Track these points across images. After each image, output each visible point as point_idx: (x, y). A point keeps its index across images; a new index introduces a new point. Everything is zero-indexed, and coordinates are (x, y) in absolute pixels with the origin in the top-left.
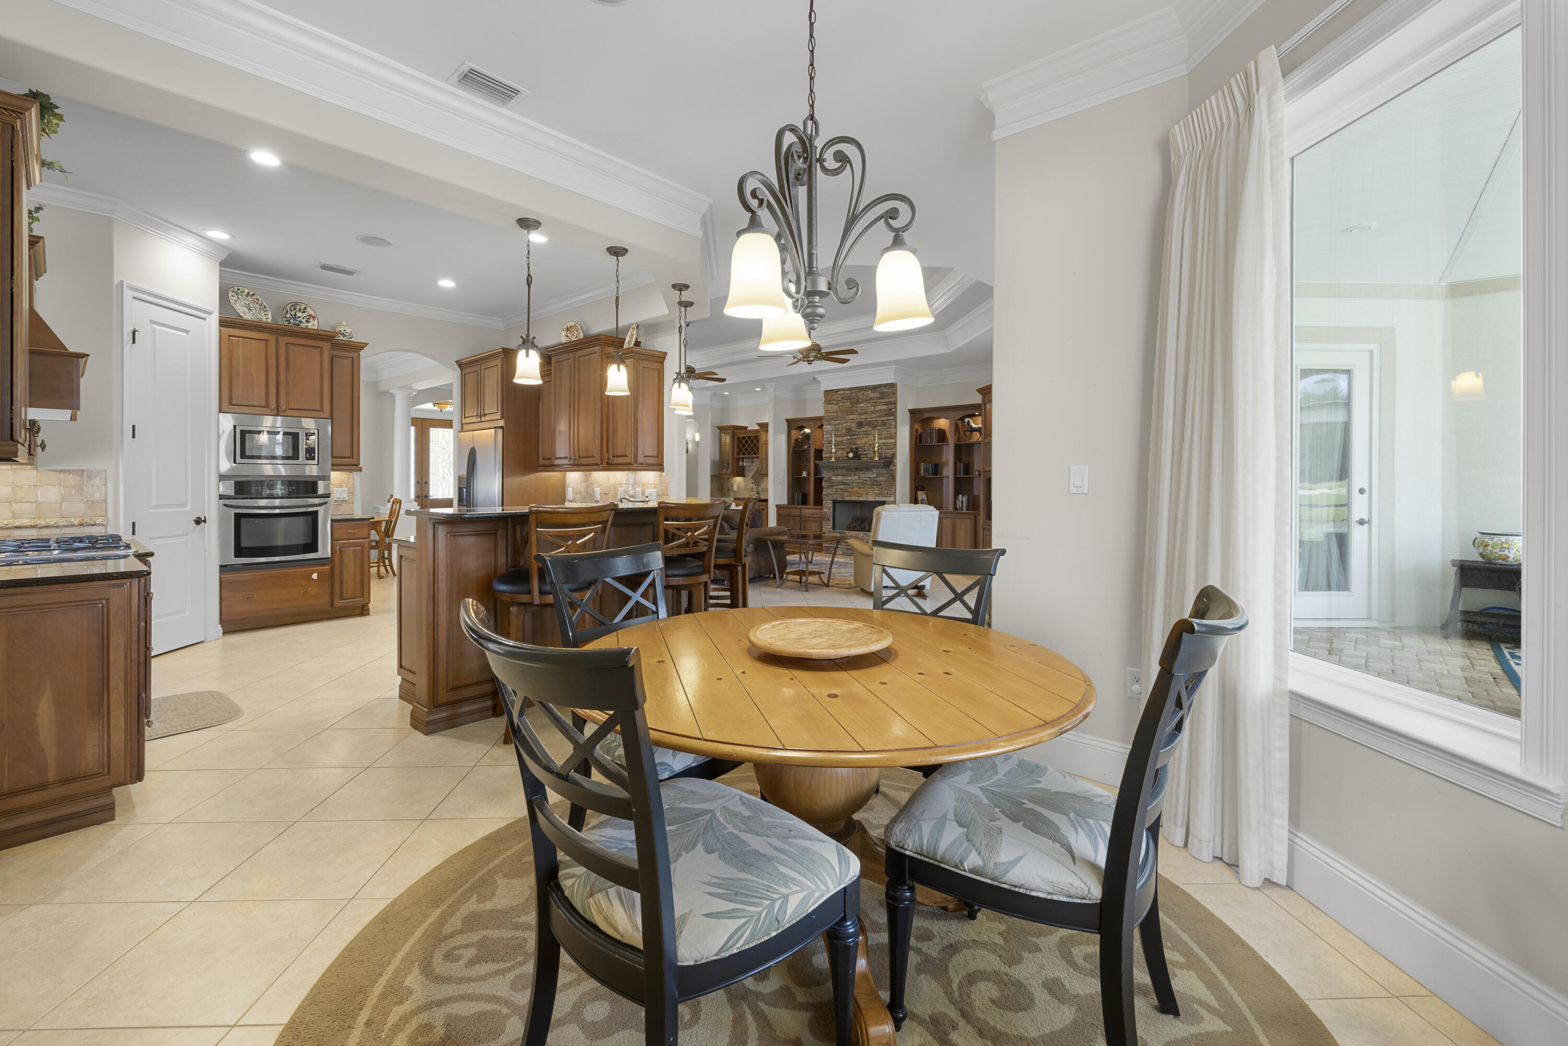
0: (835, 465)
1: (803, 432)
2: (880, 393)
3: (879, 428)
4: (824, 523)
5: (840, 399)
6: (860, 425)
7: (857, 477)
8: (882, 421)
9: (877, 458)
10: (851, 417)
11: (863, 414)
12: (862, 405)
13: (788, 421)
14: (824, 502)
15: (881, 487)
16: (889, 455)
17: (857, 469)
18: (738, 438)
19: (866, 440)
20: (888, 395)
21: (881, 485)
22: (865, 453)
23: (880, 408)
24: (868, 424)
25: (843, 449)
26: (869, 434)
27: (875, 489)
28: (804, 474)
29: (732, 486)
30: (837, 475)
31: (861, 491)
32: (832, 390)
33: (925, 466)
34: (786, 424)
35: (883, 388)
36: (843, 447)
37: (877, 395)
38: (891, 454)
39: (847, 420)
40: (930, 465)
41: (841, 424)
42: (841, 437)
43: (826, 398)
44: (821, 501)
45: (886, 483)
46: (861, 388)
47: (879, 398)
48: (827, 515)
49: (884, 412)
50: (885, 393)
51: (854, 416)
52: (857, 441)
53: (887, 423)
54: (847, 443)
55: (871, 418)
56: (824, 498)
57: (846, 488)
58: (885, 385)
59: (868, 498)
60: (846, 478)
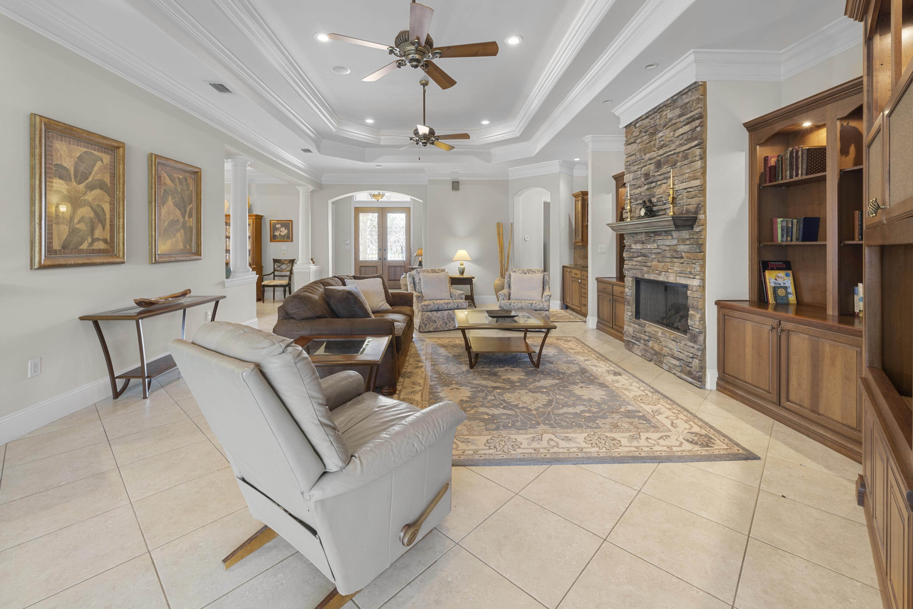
2: (681, 107)
3: (680, 164)
4: (626, 308)
5: (638, 133)
6: (659, 165)
7: (655, 246)
8: (683, 152)
10: (648, 156)
11: (662, 147)
12: (660, 135)
13: (615, 178)
14: (625, 279)
15: (682, 261)
16: (692, 208)
17: (656, 233)
19: (665, 187)
20: (691, 106)
21: (682, 257)
22: (664, 208)
23: (681, 131)
24: (667, 161)
26: (668, 178)
27: (676, 265)
30: (637, 243)
31: (661, 265)
32: (632, 124)
33: (785, 224)
34: (615, 182)
35: (684, 96)
37: (677, 111)
38: (695, 205)
39: (647, 161)
40: (795, 221)
41: (640, 169)
42: (640, 187)
43: (626, 137)
44: (625, 276)
45: (688, 255)
46: (658, 110)
47: (680, 116)
48: (628, 297)
49: (685, 137)
50: (687, 103)
51: (654, 154)
52: (656, 190)
53: (689, 153)
54: (645, 196)
55: (671, 151)
56: (626, 272)
57: (645, 261)
58: (686, 90)
59: (667, 279)
60: (645, 247)
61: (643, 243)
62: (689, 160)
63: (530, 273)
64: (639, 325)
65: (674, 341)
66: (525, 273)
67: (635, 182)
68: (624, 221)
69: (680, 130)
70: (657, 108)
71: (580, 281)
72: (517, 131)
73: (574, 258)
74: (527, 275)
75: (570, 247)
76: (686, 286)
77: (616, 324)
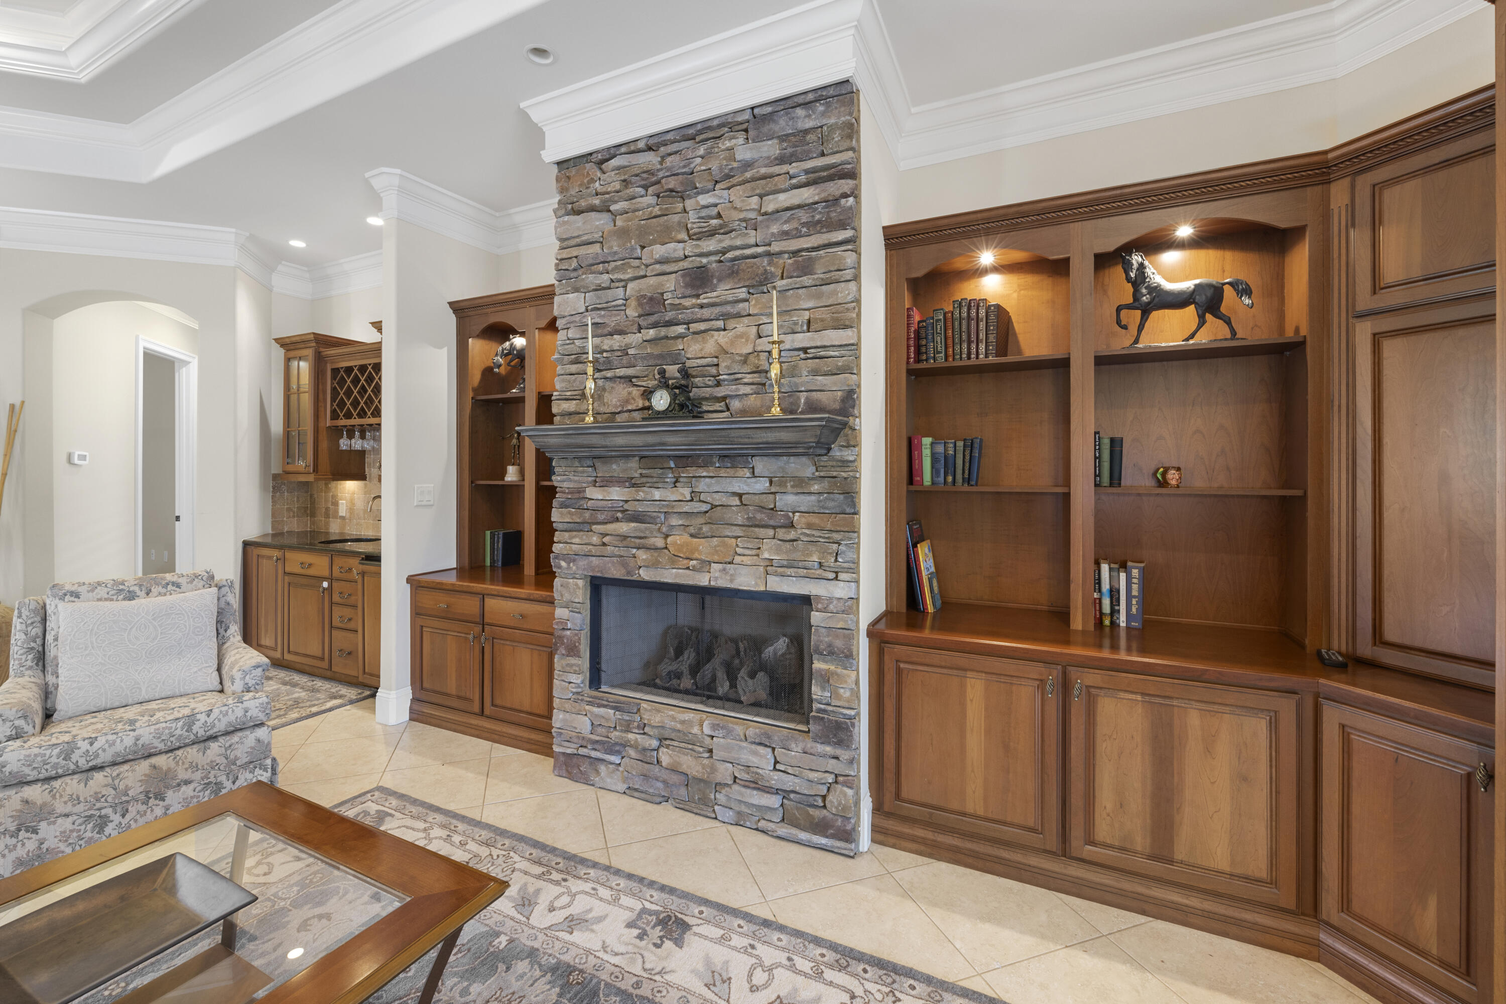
0: (594, 440)
1: (507, 344)
2: (783, 138)
3: (780, 284)
4: (559, 662)
5: (617, 186)
6: (700, 279)
7: (685, 492)
8: (795, 253)
9: (776, 411)
10: (659, 251)
11: (712, 233)
12: (704, 199)
13: (459, 308)
14: (557, 582)
15: (792, 535)
16: (830, 399)
17: (685, 460)
18: (335, 371)
19: (722, 338)
20: (823, 141)
21: (791, 525)
22: (720, 392)
23: (784, 199)
24: (733, 272)
25: (629, 379)
26: (739, 316)
27: (767, 544)
28: (511, 474)
29: (336, 504)
30: (606, 483)
31: (703, 547)
32: (586, 157)
33: (940, 449)
34: (453, 319)
35: (800, 112)
36: (630, 372)
37: (771, 148)
38: (839, 393)
39: (647, 266)
40: (960, 444)
41: (622, 284)
42: (621, 332)
43: (562, 190)
44: (553, 575)
45: (814, 519)
46: (700, 132)
47: (782, 160)
48: (568, 633)
49: (804, 216)
50: (806, 132)
51: (673, 249)
52: (689, 346)
53: (821, 257)
54: (643, 358)
55: (749, 246)
56: (563, 564)
57: (642, 535)
58: (811, 97)
59: (731, 581)
60: (641, 495)
61: (634, 485)
62: (816, 276)
63: (155, 590)
64: (616, 709)
65: (760, 744)
66: (131, 596)
67: (603, 316)
68: (552, 423)
69: (782, 197)
70: (699, 127)
71: (325, 584)
72: (74, 59)
73: (273, 515)
74: (142, 602)
75: (264, 487)
76: (806, 600)
77: (498, 702)
